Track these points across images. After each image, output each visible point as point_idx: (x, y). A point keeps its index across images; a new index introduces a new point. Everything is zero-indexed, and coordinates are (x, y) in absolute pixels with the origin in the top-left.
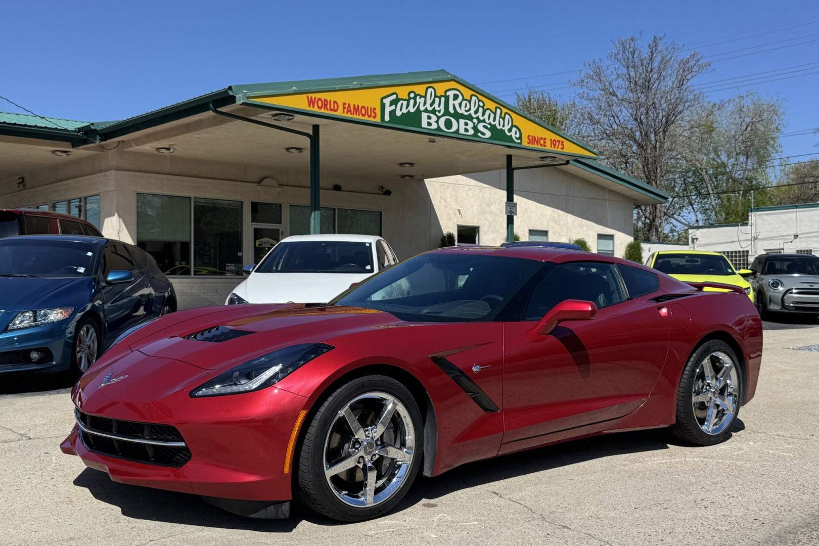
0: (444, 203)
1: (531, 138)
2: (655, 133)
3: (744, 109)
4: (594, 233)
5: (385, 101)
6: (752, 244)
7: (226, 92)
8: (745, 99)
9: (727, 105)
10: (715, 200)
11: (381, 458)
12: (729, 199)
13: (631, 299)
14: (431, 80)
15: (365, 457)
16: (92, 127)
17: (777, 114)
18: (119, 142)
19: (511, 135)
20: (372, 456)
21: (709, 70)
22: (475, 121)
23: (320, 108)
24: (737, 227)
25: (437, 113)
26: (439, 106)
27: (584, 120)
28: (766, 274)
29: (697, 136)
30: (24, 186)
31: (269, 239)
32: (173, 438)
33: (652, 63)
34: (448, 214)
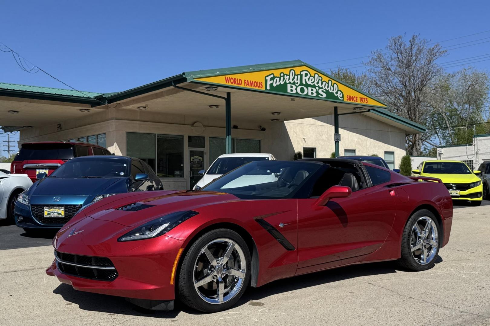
0: (295, 135)
1: (348, 97)
2: (414, 92)
3: (467, 77)
4: (382, 151)
5: (267, 78)
6: (475, 156)
7: (181, 76)
8: (467, 71)
9: (457, 75)
10: (451, 131)
11: (227, 276)
12: (459, 130)
13: (374, 186)
14: (292, 66)
15: (218, 275)
16: (104, 96)
17: (487, 80)
18: (117, 104)
19: (337, 96)
20: (221, 275)
21: (446, 54)
22: (317, 88)
23: (232, 83)
24: (466, 147)
25: (296, 84)
26: (297, 80)
27: (372, 84)
28: (488, 173)
29: (439, 93)
30: (61, 129)
31: (198, 157)
32: (108, 265)
33: (412, 51)
34: (298, 141)
